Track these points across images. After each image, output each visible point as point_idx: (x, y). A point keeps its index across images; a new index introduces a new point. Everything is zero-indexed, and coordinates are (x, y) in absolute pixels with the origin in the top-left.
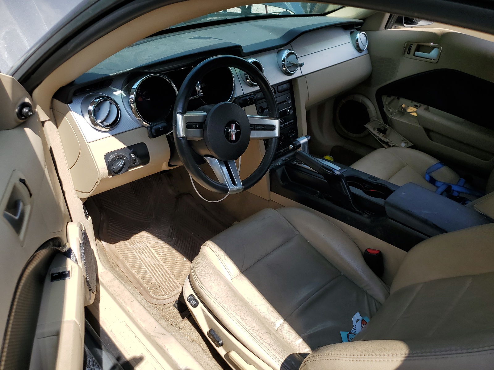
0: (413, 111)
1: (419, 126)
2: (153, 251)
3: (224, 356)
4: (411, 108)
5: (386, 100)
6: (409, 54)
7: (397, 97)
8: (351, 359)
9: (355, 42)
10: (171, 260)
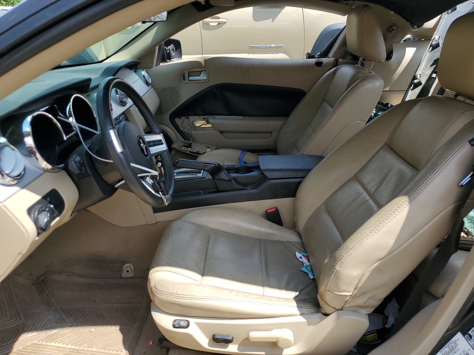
0: (202, 124)
1: (215, 132)
2: (56, 344)
3: (237, 350)
4: (199, 122)
5: (178, 121)
6: (184, 80)
7: (186, 117)
8: (374, 233)
9: (143, 78)
10: (86, 338)
